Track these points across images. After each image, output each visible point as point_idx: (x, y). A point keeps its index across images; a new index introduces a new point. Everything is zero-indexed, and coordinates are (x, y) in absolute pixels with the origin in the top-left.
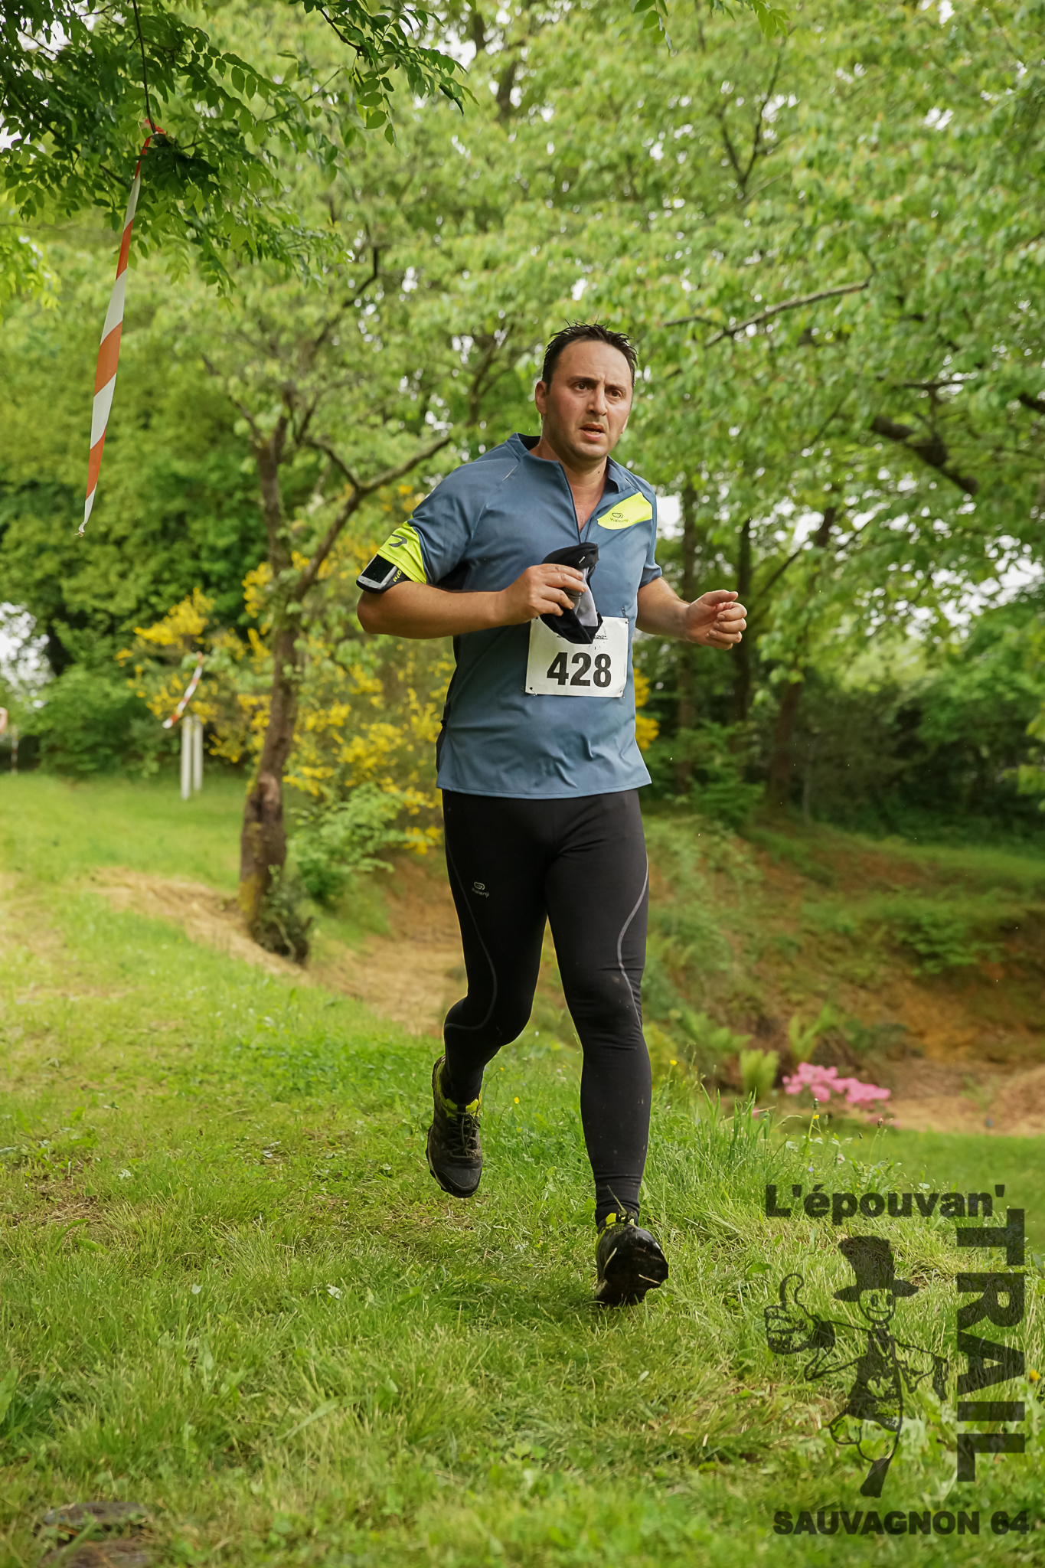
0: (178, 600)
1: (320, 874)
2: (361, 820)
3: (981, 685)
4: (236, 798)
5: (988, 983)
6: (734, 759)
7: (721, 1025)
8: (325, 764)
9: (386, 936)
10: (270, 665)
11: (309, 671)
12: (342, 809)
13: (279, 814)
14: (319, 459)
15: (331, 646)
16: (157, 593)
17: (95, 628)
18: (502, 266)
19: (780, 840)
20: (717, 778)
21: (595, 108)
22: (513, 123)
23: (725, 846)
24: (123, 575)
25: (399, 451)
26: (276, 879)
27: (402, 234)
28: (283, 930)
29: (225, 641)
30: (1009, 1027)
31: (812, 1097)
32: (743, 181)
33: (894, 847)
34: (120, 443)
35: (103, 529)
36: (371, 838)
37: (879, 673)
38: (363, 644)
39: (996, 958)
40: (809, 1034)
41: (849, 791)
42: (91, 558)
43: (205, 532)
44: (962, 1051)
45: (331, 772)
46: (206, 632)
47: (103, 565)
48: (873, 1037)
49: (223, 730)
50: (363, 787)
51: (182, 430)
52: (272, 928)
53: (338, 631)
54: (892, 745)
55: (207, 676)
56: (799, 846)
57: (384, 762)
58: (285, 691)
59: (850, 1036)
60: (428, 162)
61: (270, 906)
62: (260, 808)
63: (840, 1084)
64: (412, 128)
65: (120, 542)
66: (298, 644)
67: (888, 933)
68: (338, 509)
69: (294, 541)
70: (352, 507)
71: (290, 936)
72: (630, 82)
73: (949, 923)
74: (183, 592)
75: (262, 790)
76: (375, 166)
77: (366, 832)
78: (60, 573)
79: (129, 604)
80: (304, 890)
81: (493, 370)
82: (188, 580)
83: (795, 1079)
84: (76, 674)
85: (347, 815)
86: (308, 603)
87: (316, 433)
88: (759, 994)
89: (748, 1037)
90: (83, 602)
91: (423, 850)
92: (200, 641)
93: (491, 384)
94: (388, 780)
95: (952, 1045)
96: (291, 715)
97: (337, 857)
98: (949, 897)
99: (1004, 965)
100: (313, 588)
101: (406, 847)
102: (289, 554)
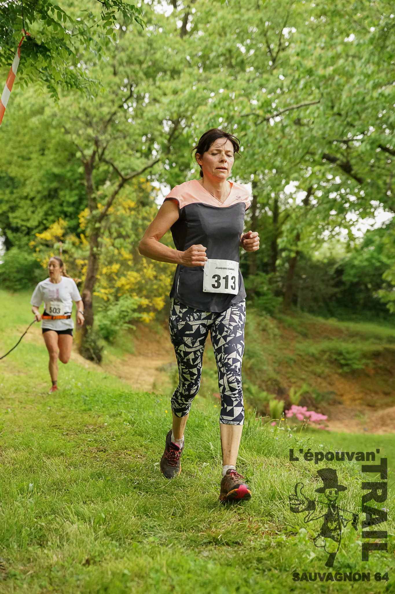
0: (54, 222)
1: (107, 329)
2: (124, 309)
3: (367, 260)
5: (368, 376)
6: (270, 287)
7: (263, 390)
8: (110, 287)
9: (133, 354)
10: (88, 247)
11: (103, 250)
12: (116, 304)
13: (91, 306)
14: (109, 168)
15: (112, 241)
16: (46, 219)
17: (22, 233)
18: (179, 93)
19: (288, 319)
20: (264, 295)
21: (216, 31)
22: (186, 37)
23: (267, 321)
24: (33, 212)
25: (140, 165)
26: (89, 331)
27: (142, 79)
28: (92, 351)
29: (72, 238)
30: (376, 393)
31: (296, 418)
32: (274, 60)
33: (333, 322)
34: (32, 161)
35: (25, 194)
36: (127, 316)
37: (328, 254)
38: (125, 240)
39: (371, 366)
40: (298, 394)
41: (316, 300)
42: (21, 205)
43: (65, 196)
44: (358, 402)
45: (113, 290)
46: (64, 235)
47: (25, 208)
48: (323, 396)
50: (125, 296)
51: (57, 156)
52: (88, 350)
53: (115, 235)
54: (332, 282)
55: (65, 252)
56: (295, 321)
57: (133, 287)
58: (94, 257)
59: (314, 396)
60: (152, 52)
61: (87, 341)
63: (308, 414)
64: (146, 39)
65: (32, 199)
66: (99, 239)
67: (330, 356)
68: (116, 187)
69: (98, 199)
70: (121, 186)
71: (95, 353)
72: (230, 22)
73: (353, 352)
74: (55, 219)
75: (85, 296)
76: (132, 53)
77: (125, 314)
78: (8, 211)
79: (35, 223)
80: (101, 335)
81: (176, 133)
82: (58, 214)
83: (290, 411)
84: (14, 251)
85: (118, 307)
86: (103, 223)
87: (108, 158)
88: (279, 379)
89: (274, 396)
90: (17, 223)
91: (148, 321)
92: (62, 238)
93: (175, 138)
94: (135, 294)
95: (354, 400)
96: (96, 267)
97: (114, 323)
98: (353, 342)
99: (375, 369)
100: (105, 218)
101: (141, 320)
102: (96, 204)
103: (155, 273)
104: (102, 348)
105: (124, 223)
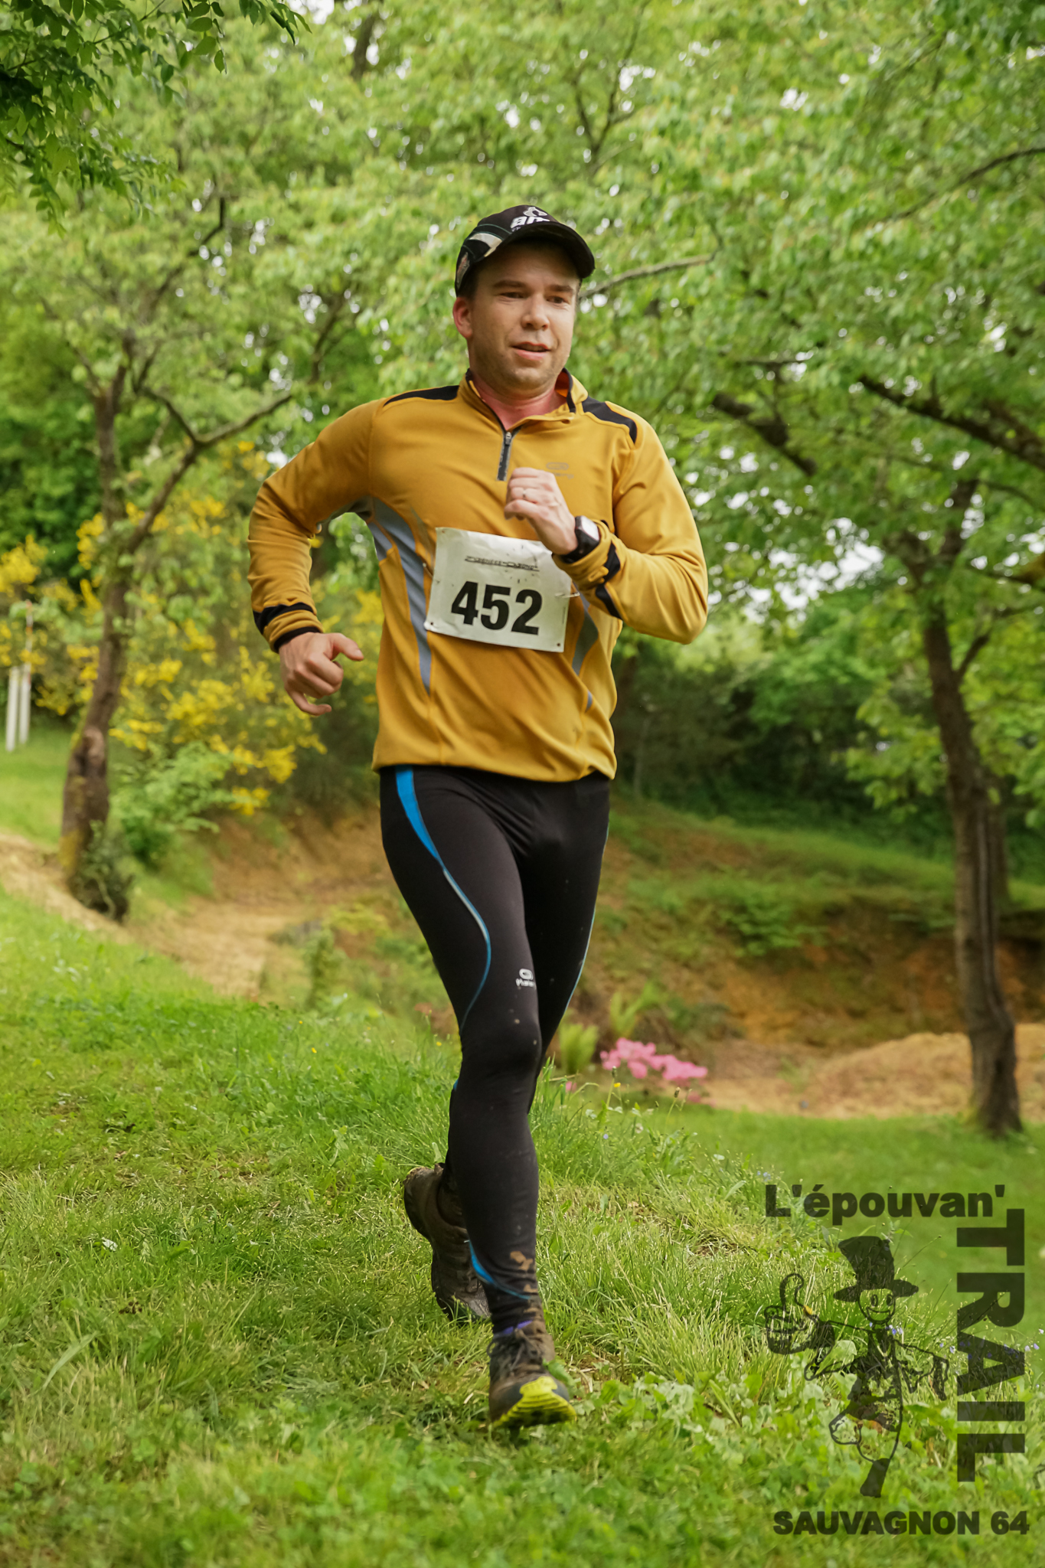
0: (11, 547)
1: (143, 831)
2: (188, 779)
3: (816, 668)
4: (60, 752)
5: (809, 966)
8: (153, 720)
9: (207, 897)
10: (100, 616)
11: (140, 625)
12: (168, 767)
13: (103, 770)
14: (158, 410)
15: (164, 602)
18: (350, 220)
21: (449, 67)
22: (369, 78)
25: (240, 407)
26: (97, 835)
27: (250, 185)
28: (103, 887)
29: (57, 591)
30: (829, 1010)
31: (629, 1072)
32: (595, 149)
33: (723, 827)
36: (196, 797)
37: (716, 654)
38: (195, 600)
39: (819, 942)
40: (631, 1010)
41: (682, 770)
43: (39, 481)
44: (782, 1033)
45: (160, 728)
46: (37, 582)
48: (695, 1017)
49: (52, 682)
50: (192, 746)
51: (20, 375)
52: (92, 884)
53: (170, 586)
54: (725, 725)
55: (38, 626)
56: (628, 823)
57: (213, 720)
58: (115, 644)
59: (671, 1015)
60: (279, 114)
61: (90, 862)
62: (83, 761)
63: (657, 1062)
64: (264, 78)
66: (130, 597)
67: (714, 913)
68: (175, 462)
69: (129, 492)
70: (189, 461)
71: (110, 893)
72: (486, 44)
73: (773, 906)
74: (15, 541)
75: (86, 744)
76: (225, 114)
77: (192, 792)
80: (127, 847)
81: (338, 329)
82: (20, 528)
83: (614, 1055)
85: (173, 774)
86: (141, 557)
87: (155, 384)
91: (249, 811)
92: (31, 590)
93: (335, 342)
94: (216, 739)
95: (772, 1027)
96: (119, 670)
97: (162, 815)
98: (776, 879)
99: (827, 949)
100: (147, 541)
101: (232, 807)
102: (124, 507)
103: (271, 686)
104: (131, 879)
105: (194, 556)
